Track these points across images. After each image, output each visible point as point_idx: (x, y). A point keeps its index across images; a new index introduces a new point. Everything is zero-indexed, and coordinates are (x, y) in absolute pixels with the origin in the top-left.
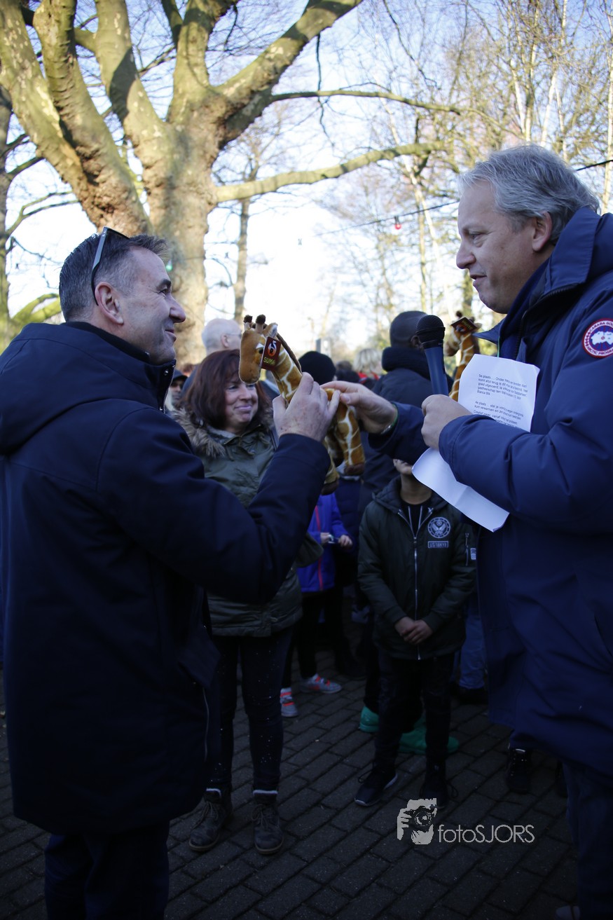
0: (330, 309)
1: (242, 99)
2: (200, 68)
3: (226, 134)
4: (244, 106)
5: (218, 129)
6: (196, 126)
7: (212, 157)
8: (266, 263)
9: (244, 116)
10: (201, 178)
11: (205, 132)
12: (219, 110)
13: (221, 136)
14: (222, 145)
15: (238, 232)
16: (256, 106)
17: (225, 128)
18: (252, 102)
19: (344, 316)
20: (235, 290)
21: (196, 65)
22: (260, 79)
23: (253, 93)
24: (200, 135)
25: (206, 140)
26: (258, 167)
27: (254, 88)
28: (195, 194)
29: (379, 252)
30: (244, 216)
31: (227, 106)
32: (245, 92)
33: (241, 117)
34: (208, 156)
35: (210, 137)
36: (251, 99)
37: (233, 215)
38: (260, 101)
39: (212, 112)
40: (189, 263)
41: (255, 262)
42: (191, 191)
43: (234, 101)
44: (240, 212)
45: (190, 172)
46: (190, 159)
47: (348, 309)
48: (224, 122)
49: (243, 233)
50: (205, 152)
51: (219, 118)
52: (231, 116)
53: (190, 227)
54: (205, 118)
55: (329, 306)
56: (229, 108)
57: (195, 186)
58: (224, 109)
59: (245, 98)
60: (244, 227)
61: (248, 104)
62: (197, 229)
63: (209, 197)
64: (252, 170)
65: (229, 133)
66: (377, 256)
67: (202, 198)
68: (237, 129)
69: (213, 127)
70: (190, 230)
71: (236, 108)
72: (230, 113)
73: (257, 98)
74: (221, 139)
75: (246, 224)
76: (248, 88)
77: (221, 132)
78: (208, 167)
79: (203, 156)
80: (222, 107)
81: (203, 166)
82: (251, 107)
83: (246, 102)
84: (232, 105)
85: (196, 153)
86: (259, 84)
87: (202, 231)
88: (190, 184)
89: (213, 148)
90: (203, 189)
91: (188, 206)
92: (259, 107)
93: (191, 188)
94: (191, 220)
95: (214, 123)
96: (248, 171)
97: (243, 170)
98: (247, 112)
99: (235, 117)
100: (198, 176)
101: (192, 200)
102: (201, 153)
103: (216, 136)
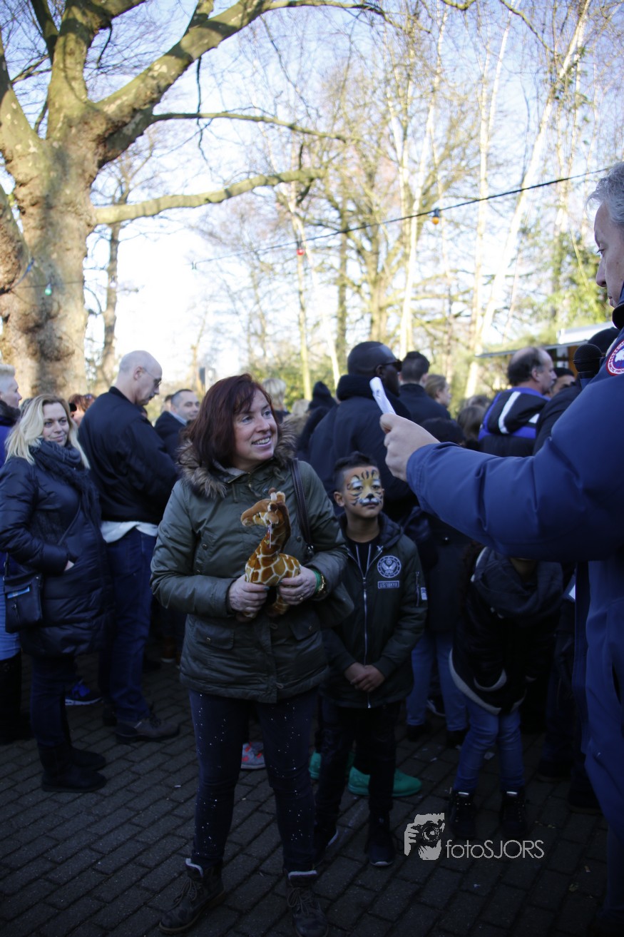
0: (201, 339)
1: (123, 116)
2: (78, 82)
3: (105, 153)
4: (125, 124)
5: (97, 148)
6: (74, 143)
7: (91, 176)
8: (137, 291)
9: (124, 135)
10: (80, 198)
11: (84, 149)
12: (99, 128)
13: (100, 155)
14: (101, 164)
15: (108, 258)
16: (137, 125)
17: (105, 146)
18: (133, 121)
19: (215, 346)
20: (105, 318)
21: (74, 78)
22: (143, 97)
23: (135, 111)
24: (79, 153)
25: (85, 158)
26: (129, 191)
27: (136, 106)
28: (74, 215)
29: (253, 281)
30: (114, 241)
31: (107, 124)
32: (127, 110)
33: (121, 136)
34: (87, 175)
35: (90, 155)
36: (133, 117)
37: (102, 240)
38: (141, 120)
39: (92, 129)
40: (67, 287)
41: (125, 289)
42: (69, 211)
43: (116, 119)
44: (109, 237)
45: (68, 192)
46: (68, 177)
47: (220, 338)
48: (103, 140)
49: (113, 259)
50: (84, 171)
51: (99, 136)
52: (111, 135)
53: (68, 250)
54: (84, 135)
55: (200, 336)
56: (109, 126)
57: (73, 207)
58: (104, 127)
59: (126, 116)
60: (114, 253)
61: (130, 122)
62: (75, 252)
63: (88, 218)
64: (122, 193)
65: (109, 152)
66: (251, 285)
67: (81, 219)
68: (117, 148)
69: (93, 145)
70: (68, 253)
71: (117, 126)
72: (110, 131)
73: (138, 117)
74: (101, 158)
75: (116, 250)
76: (130, 105)
77: (101, 150)
78: (87, 187)
79: (82, 175)
80: (102, 124)
81: (82, 185)
82: (132, 126)
83: (127, 120)
84: (113, 123)
85: (74, 172)
86: (141, 102)
87: (81, 254)
88: (67, 204)
89: (93, 167)
90: (82, 210)
91: (66, 227)
92: (140, 127)
93: (69, 209)
94: (70, 242)
95: (94, 141)
96: (118, 195)
97: (112, 193)
98: (128, 130)
99: (115, 136)
100: (76, 195)
101: (71, 220)
102: (80, 171)
103: (95, 154)
